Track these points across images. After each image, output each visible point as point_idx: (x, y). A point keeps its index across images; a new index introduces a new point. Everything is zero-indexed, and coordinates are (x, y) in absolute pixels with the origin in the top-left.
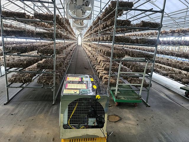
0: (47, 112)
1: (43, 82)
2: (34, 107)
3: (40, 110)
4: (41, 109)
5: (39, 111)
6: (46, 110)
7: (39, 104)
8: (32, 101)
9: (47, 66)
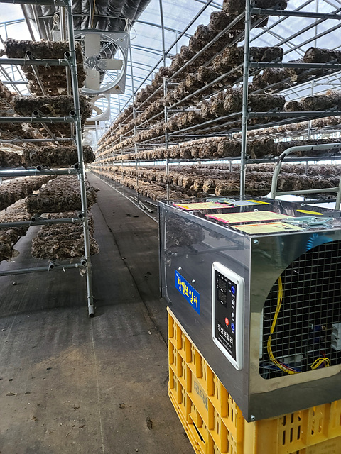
0: (84, 338)
1: (51, 251)
2: (39, 331)
3: (57, 336)
4: (61, 334)
5: (56, 340)
6: (76, 334)
7: (49, 319)
8: (23, 313)
9: (57, 203)
